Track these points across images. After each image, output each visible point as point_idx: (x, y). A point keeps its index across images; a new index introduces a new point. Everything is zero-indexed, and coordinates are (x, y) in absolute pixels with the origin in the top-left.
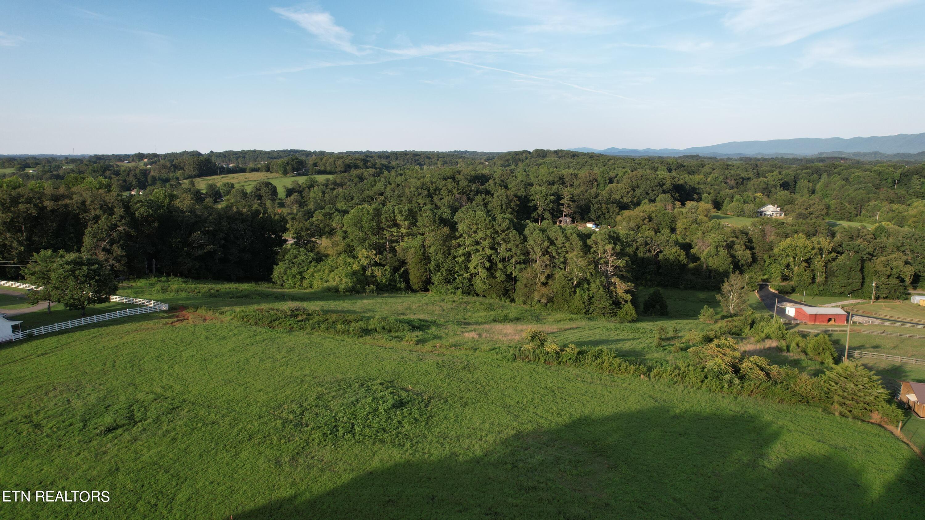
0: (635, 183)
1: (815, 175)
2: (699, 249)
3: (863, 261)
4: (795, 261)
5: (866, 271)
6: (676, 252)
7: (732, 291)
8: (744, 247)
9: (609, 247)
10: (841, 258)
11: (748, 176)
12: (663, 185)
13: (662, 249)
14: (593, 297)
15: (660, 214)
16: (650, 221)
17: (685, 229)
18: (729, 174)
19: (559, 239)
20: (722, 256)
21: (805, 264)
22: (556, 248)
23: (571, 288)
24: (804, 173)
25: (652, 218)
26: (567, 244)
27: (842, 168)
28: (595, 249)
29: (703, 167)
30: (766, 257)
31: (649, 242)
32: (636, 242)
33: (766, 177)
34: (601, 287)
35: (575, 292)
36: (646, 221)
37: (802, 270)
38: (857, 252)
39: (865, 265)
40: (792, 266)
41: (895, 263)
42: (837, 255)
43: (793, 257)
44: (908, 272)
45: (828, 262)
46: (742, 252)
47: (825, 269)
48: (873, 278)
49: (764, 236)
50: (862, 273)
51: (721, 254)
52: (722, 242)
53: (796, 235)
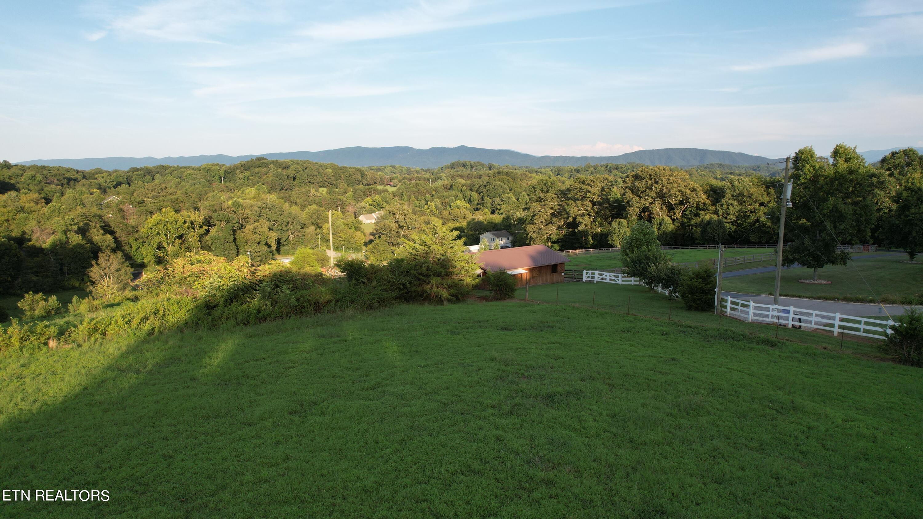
1: (148, 177)
2: (37, 240)
3: (234, 231)
4: (167, 239)
5: (238, 242)
7: (106, 274)
8: (102, 231)
10: (213, 231)
21: (178, 241)
24: (137, 175)
27: (172, 168)
30: (131, 240)
33: (96, 179)
37: (176, 249)
38: (228, 222)
39: (236, 235)
40: (165, 245)
41: (261, 230)
42: (208, 229)
43: (165, 235)
44: (273, 237)
45: (201, 236)
46: (101, 237)
47: (200, 245)
48: (246, 247)
49: (124, 218)
50: (235, 243)
51: (73, 239)
52: (71, 225)
53: (163, 210)
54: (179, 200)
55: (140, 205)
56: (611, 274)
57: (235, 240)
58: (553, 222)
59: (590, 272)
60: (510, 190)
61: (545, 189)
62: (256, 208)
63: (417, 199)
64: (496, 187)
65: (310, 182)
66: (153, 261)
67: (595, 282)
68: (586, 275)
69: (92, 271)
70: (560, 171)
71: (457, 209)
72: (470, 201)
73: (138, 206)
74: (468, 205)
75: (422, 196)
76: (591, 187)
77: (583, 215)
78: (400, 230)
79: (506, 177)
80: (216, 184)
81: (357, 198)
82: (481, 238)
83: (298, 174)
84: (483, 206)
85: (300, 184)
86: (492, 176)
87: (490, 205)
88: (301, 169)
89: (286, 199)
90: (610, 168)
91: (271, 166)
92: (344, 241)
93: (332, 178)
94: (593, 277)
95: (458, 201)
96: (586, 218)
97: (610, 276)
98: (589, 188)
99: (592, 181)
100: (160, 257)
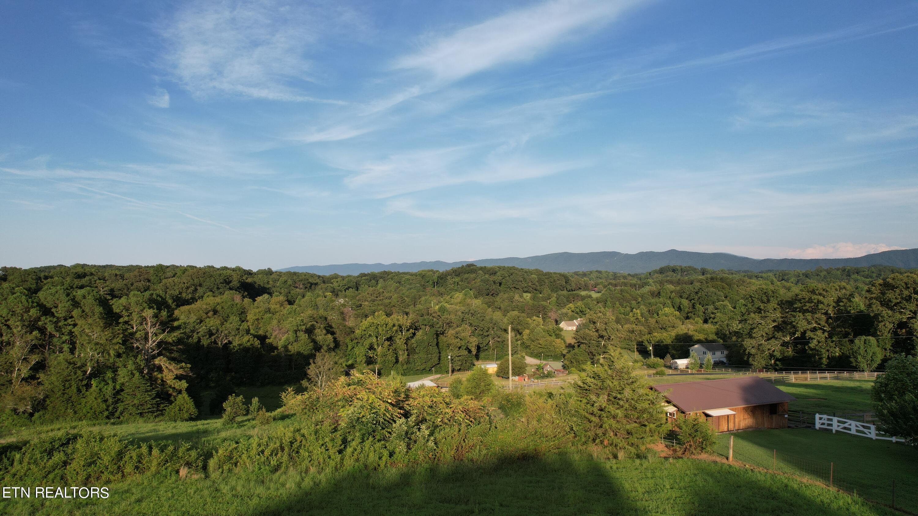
0: (196, 281)
1: (373, 281)
2: (275, 338)
3: (438, 335)
4: (378, 340)
5: (441, 345)
6: (249, 341)
7: (320, 373)
8: (324, 332)
9: (149, 313)
10: (419, 334)
11: (315, 282)
12: (230, 282)
13: (230, 339)
14: (122, 390)
15: (227, 305)
16: (215, 314)
17: (258, 319)
18: (298, 279)
19: (60, 305)
20: (302, 341)
21: (387, 343)
22: (55, 320)
23: (82, 380)
24: (364, 280)
25: (217, 311)
26: (76, 313)
27: (393, 274)
28: (126, 319)
29: (271, 275)
30: (348, 340)
31: (214, 331)
32: (198, 333)
33: (332, 283)
34: (135, 372)
35: (88, 386)
36: (211, 314)
37: (385, 350)
38: (432, 326)
39: (439, 339)
40: (376, 347)
41: (463, 334)
42: (415, 332)
43: (376, 336)
44: (474, 341)
45: (408, 339)
46: (323, 336)
47: (406, 347)
48: (448, 351)
49: (344, 319)
50: (438, 347)
51: (301, 338)
52: (300, 325)
53: (376, 314)
54: (391, 304)
55: (358, 308)
56: (858, 424)
57: (437, 344)
58: (776, 336)
59: (825, 417)
60: (726, 297)
61: (765, 299)
62: (460, 313)
63: (622, 305)
64: (710, 294)
65: (515, 288)
66: (364, 361)
67: (834, 432)
68: (820, 420)
69: (309, 369)
70: (785, 275)
71: (665, 317)
72: (679, 309)
73: (356, 309)
74: (677, 313)
75: (627, 302)
76: (824, 297)
77: (814, 330)
78: (600, 339)
79: (719, 283)
80: (429, 289)
81: (560, 304)
82: (691, 351)
83: (504, 280)
84: (694, 314)
85: (505, 289)
86: (704, 282)
87: (702, 314)
88: (507, 275)
89: (489, 305)
90: (848, 272)
91: (479, 272)
92: (544, 348)
93: (537, 283)
94: (831, 425)
95: (666, 309)
96: (819, 333)
97: (857, 426)
98: (821, 298)
99: (824, 290)
100: (370, 357)
